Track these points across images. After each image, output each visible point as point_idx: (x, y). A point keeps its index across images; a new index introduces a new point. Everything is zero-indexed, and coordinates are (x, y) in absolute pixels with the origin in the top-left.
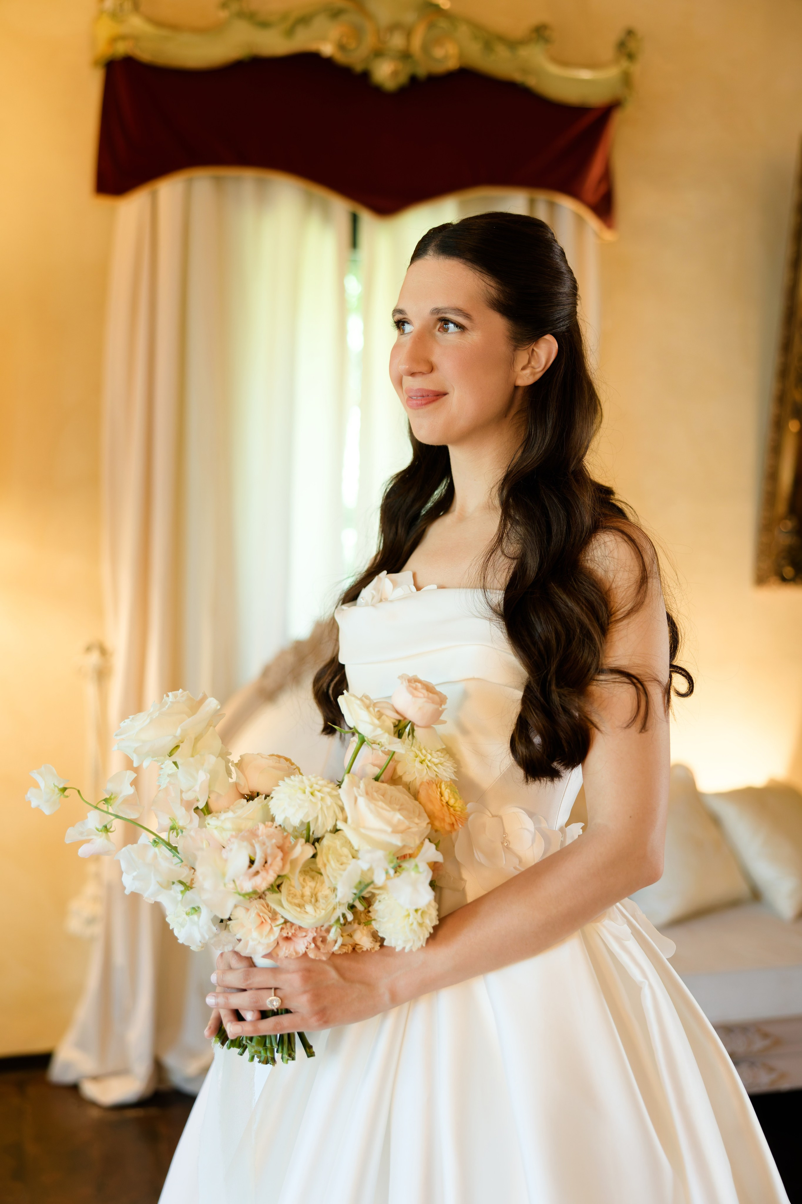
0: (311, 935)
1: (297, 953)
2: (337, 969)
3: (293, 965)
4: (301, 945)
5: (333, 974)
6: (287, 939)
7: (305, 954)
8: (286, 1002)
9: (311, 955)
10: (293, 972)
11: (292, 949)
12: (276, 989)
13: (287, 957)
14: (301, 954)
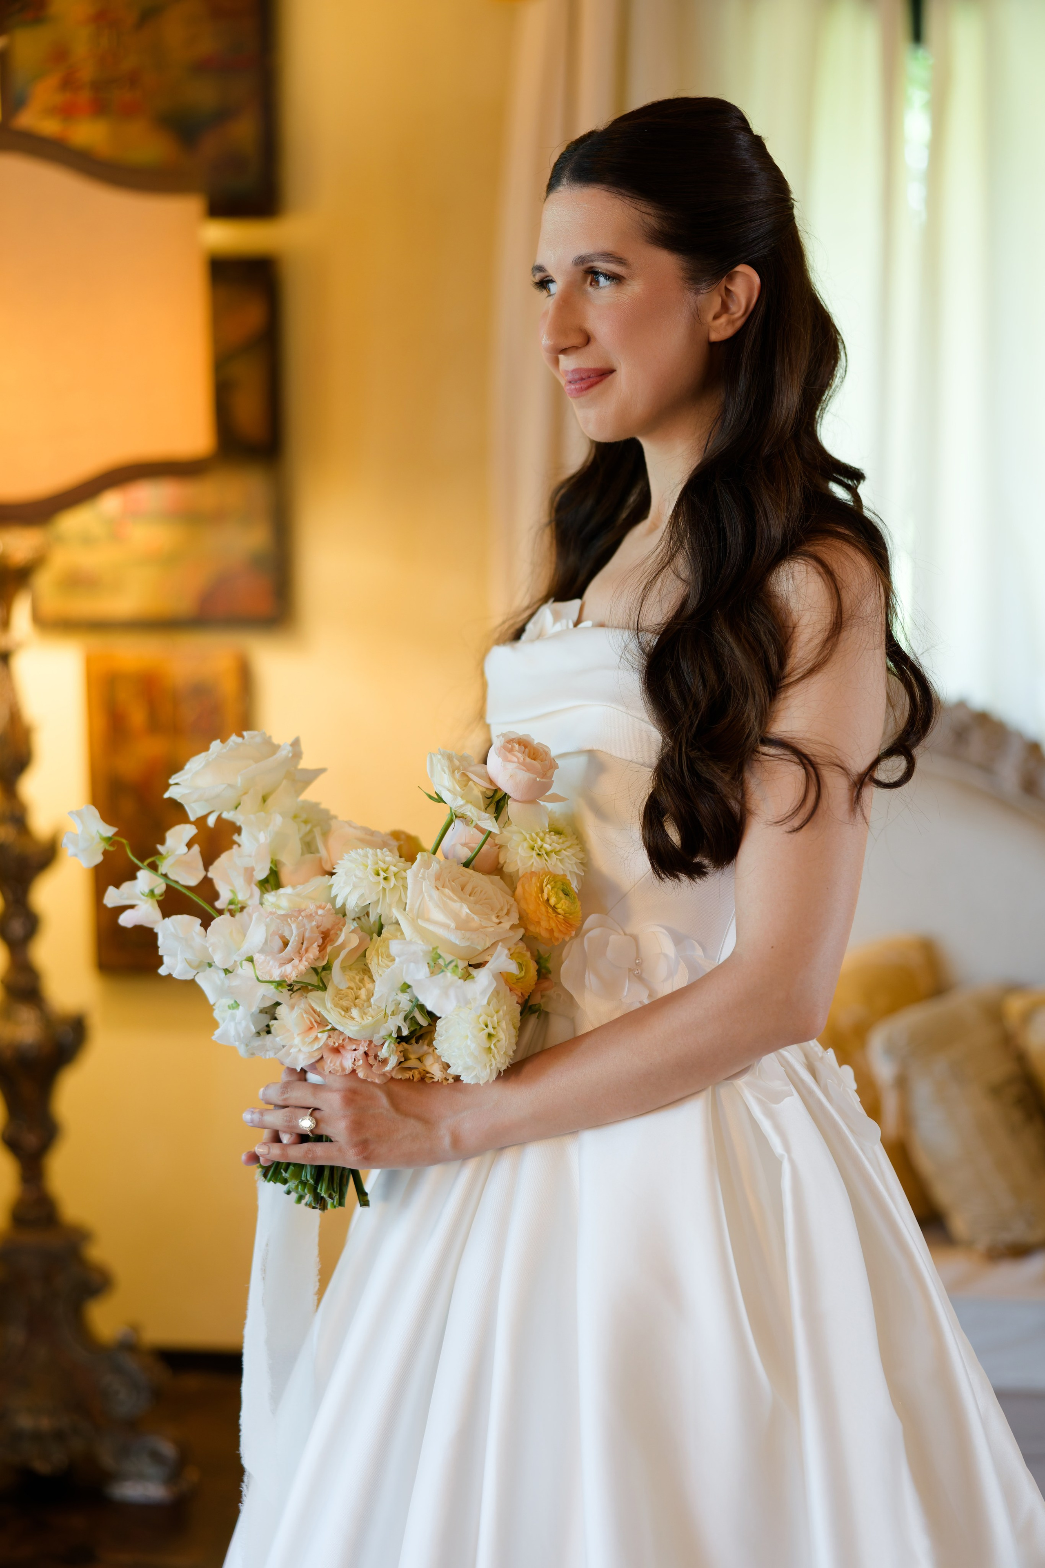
0: (362, 1049)
1: (343, 1069)
2: (391, 1096)
3: (337, 1083)
4: (348, 1060)
5: (384, 1101)
6: (337, 1050)
7: (354, 1071)
8: (322, 1125)
9: (361, 1074)
10: (337, 1091)
11: (338, 1064)
12: (315, 1109)
13: (330, 1072)
14: (347, 1072)
